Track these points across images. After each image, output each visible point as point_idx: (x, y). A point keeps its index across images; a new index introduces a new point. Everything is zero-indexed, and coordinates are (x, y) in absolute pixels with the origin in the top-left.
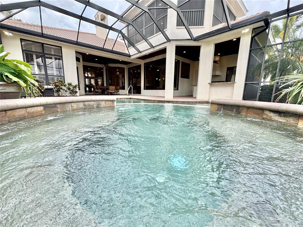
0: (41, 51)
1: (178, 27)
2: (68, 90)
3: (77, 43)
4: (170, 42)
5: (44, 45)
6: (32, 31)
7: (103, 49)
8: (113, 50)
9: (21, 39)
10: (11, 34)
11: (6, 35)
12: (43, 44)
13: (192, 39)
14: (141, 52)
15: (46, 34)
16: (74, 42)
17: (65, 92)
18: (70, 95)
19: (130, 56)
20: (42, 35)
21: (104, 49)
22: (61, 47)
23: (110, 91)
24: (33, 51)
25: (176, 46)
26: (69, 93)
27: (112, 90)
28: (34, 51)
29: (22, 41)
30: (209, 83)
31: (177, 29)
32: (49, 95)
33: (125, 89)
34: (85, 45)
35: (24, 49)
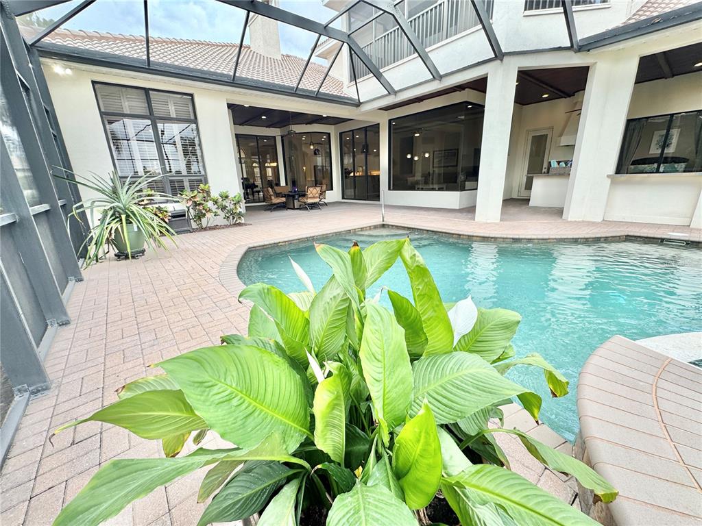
1: (528, 13)
2: (219, 211)
3: (234, 82)
4: (502, 60)
5: (151, 92)
7: (295, 92)
9: (94, 83)
10: (69, 72)
11: (57, 75)
12: (147, 91)
13: (575, 46)
14: (396, 93)
15: (156, 63)
16: (226, 79)
17: (215, 215)
18: (225, 222)
19: (358, 104)
20: (148, 68)
21: (297, 92)
22: (191, 95)
23: (310, 201)
24: (125, 113)
25: (519, 72)
26: (224, 218)
27: (314, 197)
28: (129, 113)
29: (97, 86)
30: (608, 176)
31: (525, 18)
32: (183, 229)
33: (332, 189)
34: (253, 84)
35: (103, 110)
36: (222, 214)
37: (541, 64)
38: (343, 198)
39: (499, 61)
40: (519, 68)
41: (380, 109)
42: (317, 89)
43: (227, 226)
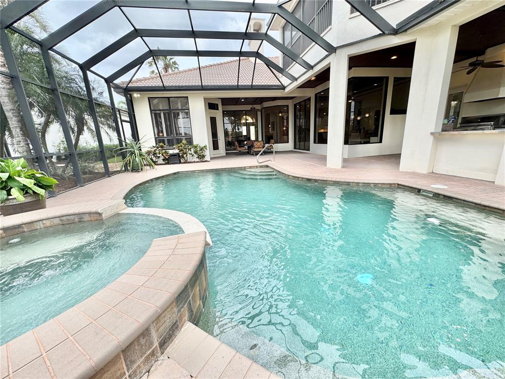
0: (167, 108)
1: (354, 15)
3: (203, 88)
6: (155, 87)
7: (237, 88)
8: (254, 84)
9: (149, 98)
10: (139, 95)
11: (135, 97)
12: (169, 98)
13: (386, 32)
14: (296, 79)
15: (169, 86)
17: (192, 156)
18: (197, 160)
19: (284, 88)
20: (164, 89)
21: (239, 87)
22: (187, 97)
23: (256, 150)
24: (161, 109)
27: (259, 148)
30: (432, 134)
31: (351, 19)
32: (174, 162)
33: (288, 142)
34: (213, 87)
35: (152, 109)
36: (196, 156)
37: (366, 49)
38: (295, 148)
39: (334, 53)
40: (348, 55)
41: (298, 88)
42: (251, 84)
43: (197, 162)
